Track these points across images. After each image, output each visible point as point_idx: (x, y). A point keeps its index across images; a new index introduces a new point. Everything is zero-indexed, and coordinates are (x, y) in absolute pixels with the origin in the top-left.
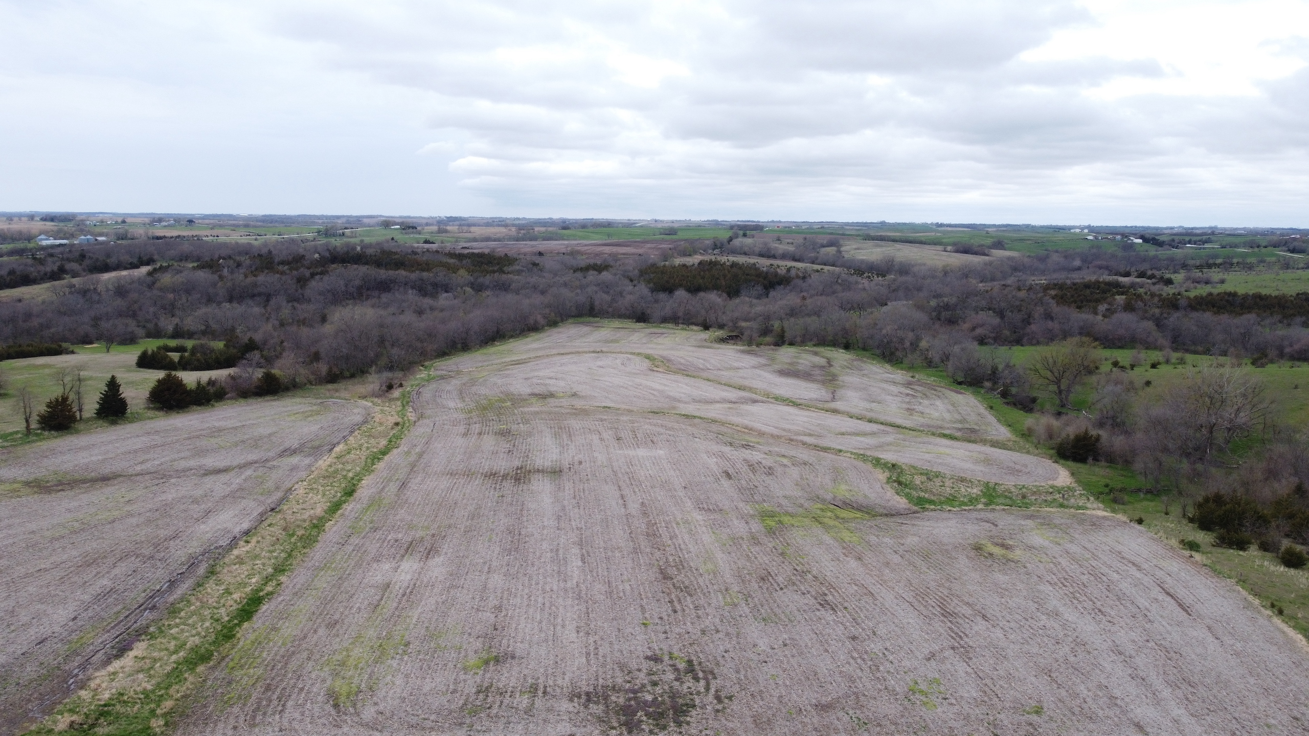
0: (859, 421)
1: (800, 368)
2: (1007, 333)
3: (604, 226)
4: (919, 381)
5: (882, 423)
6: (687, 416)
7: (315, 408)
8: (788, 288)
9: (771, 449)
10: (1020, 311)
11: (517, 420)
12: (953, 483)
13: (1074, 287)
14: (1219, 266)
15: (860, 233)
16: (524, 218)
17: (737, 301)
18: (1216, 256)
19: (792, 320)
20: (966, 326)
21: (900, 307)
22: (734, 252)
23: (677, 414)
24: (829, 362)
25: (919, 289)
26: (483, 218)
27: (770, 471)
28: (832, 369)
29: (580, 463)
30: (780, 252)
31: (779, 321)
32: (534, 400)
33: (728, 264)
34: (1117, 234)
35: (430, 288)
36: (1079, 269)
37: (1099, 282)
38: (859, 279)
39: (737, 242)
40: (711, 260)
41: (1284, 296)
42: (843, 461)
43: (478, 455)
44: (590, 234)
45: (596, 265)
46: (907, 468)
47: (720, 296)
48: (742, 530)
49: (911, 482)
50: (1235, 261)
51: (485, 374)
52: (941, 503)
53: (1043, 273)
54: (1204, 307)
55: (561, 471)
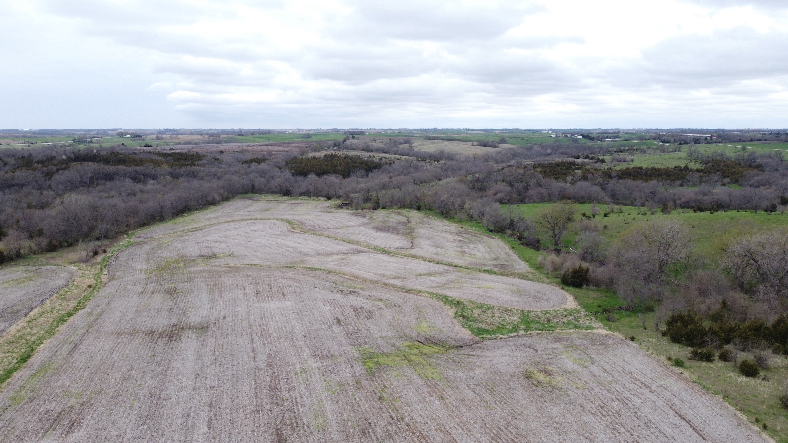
0: (430, 263)
1: (390, 224)
2: (515, 196)
3: (266, 134)
4: (465, 230)
5: (445, 264)
6: (311, 269)
7: (29, 275)
8: (381, 170)
9: (371, 294)
10: (522, 182)
11: (184, 279)
12: (500, 313)
13: (550, 166)
14: (627, 151)
15: (422, 135)
16: (215, 129)
17: (349, 180)
18: (624, 146)
19: (384, 192)
20: (491, 192)
21: (450, 181)
22: (346, 148)
23: (304, 268)
24: (408, 220)
25: (460, 169)
26: (188, 130)
27: (370, 315)
28: (410, 224)
29: (224, 317)
30: (375, 147)
31: (375, 193)
32: (200, 261)
33: (342, 156)
34: (568, 133)
35: (142, 177)
36: (550, 154)
37: (564, 162)
38: (424, 163)
39: (348, 142)
40: (332, 154)
41: (668, 169)
42: (424, 300)
43: (145, 314)
44: (257, 139)
45: (257, 158)
46: (467, 304)
47: (337, 177)
48: (348, 375)
49: (472, 315)
50: (635, 148)
51: (170, 239)
52: (494, 332)
53: (530, 157)
54: (626, 176)
55: (207, 327)
